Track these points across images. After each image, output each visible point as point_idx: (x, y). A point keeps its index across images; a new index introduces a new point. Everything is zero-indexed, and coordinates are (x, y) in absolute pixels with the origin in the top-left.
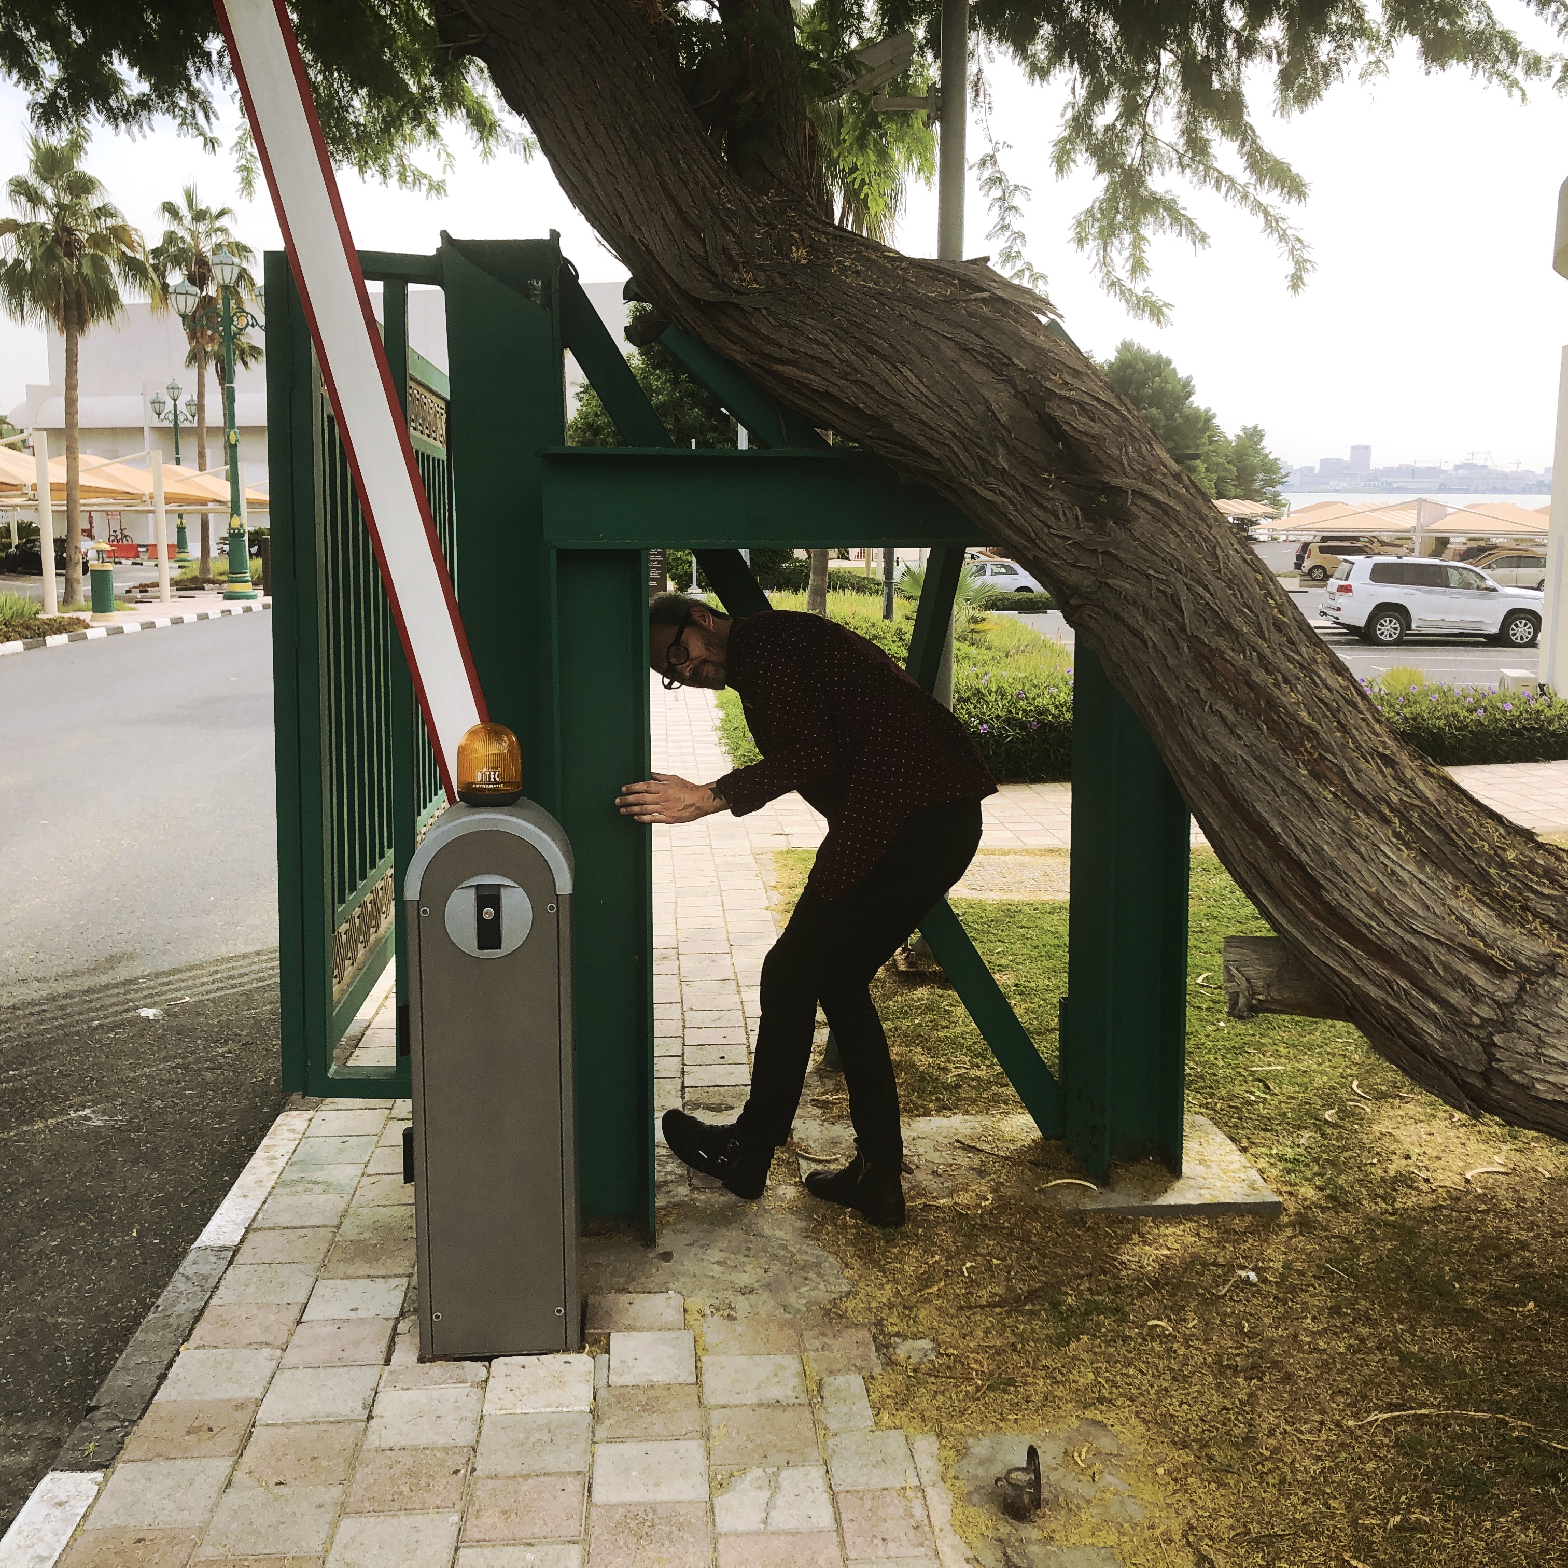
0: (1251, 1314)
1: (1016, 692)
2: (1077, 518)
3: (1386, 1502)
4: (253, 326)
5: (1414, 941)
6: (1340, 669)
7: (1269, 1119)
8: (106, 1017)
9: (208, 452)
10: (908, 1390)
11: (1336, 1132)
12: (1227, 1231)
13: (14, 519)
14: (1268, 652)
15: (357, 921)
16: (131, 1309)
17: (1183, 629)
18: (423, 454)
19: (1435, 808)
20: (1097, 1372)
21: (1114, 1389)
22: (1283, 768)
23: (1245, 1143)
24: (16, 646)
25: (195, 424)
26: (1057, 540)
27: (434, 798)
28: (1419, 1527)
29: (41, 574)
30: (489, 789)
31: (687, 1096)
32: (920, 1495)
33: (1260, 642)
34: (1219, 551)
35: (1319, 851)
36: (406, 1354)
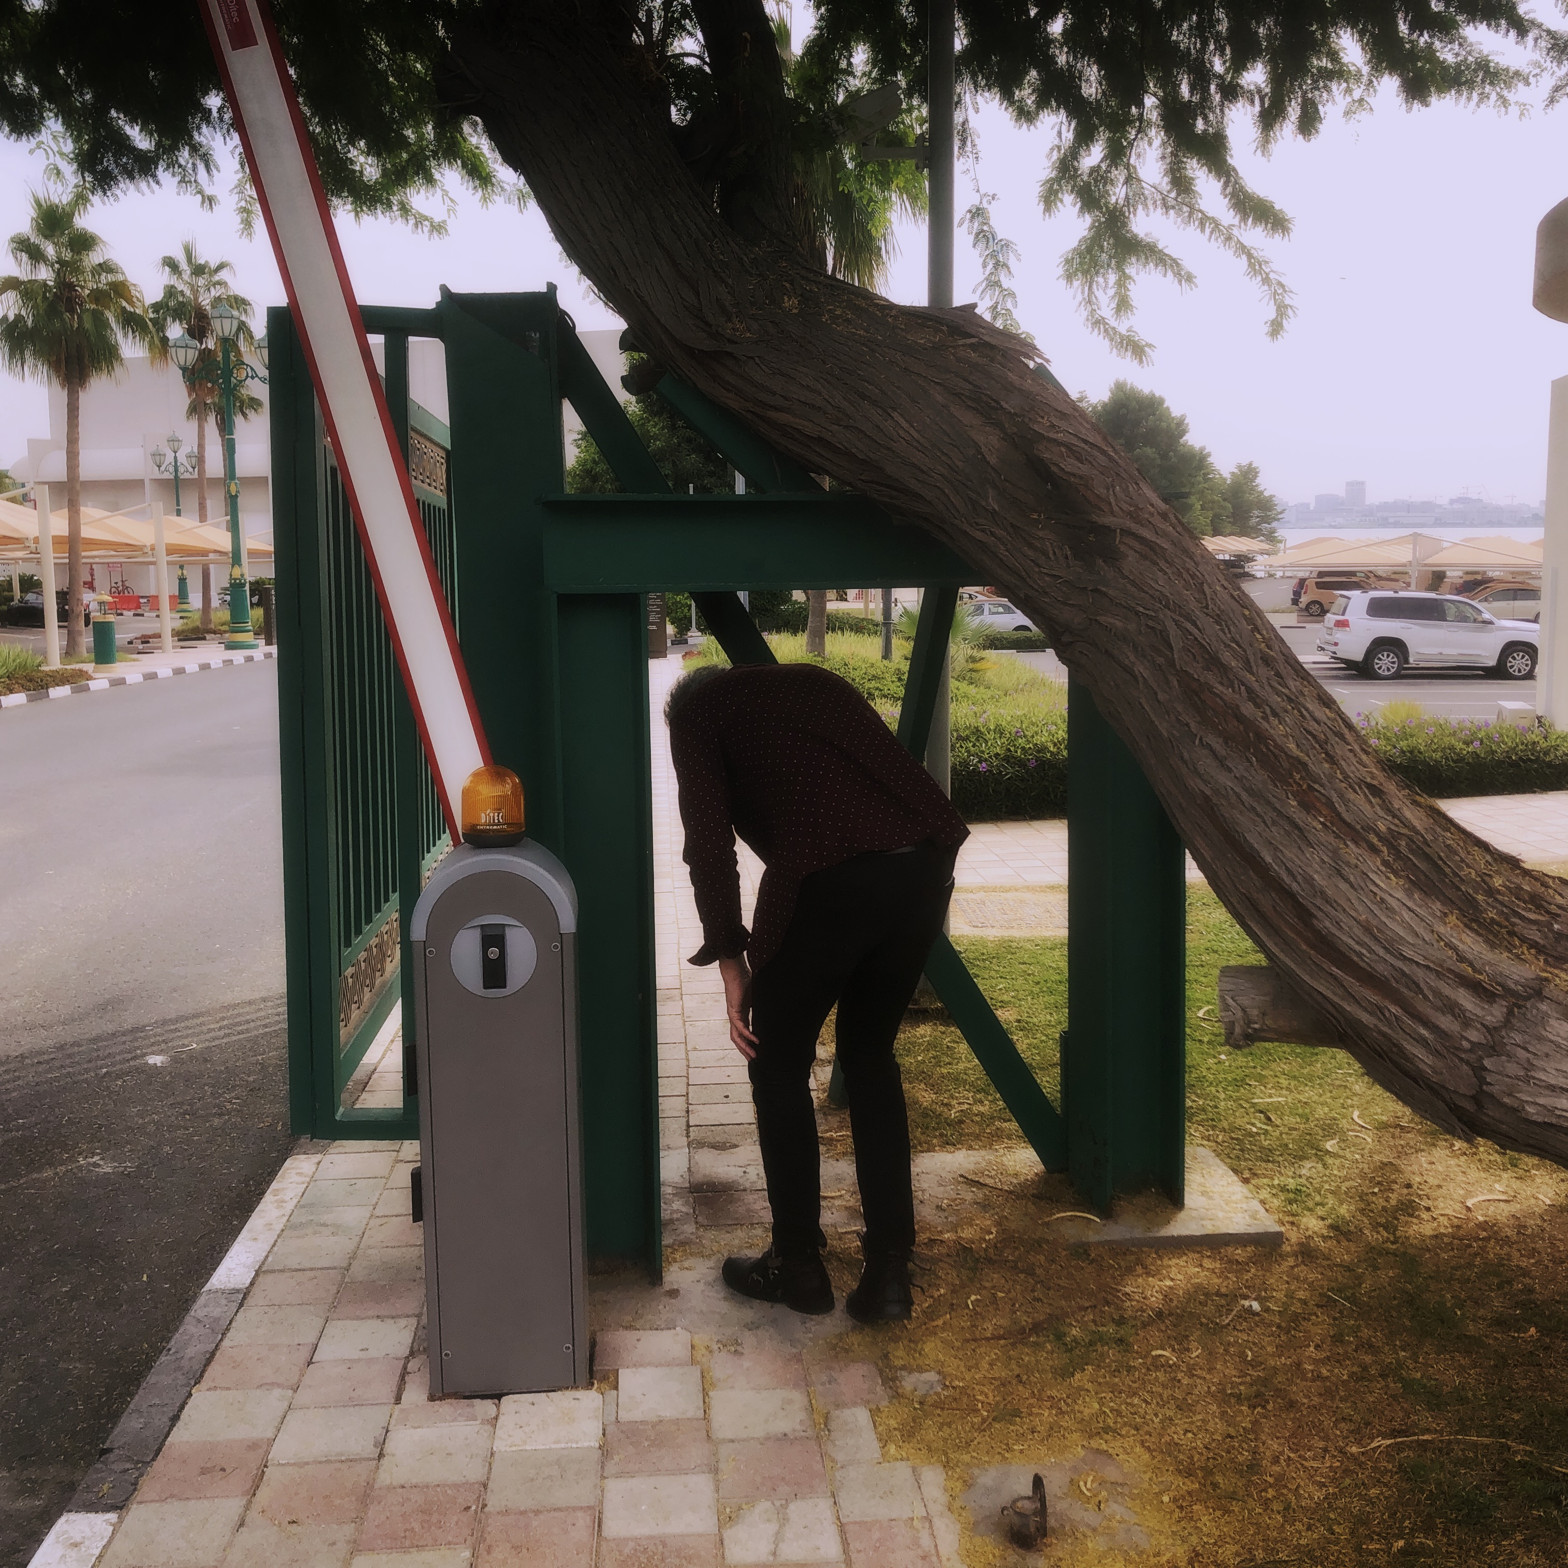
0: (1254, 1344)
1: (1015, 730)
2: (1067, 558)
3: (1390, 1527)
4: (252, 378)
5: (1405, 969)
6: (1327, 702)
7: (1270, 1150)
8: (113, 1065)
9: (209, 503)
10: (914, 1421)
11: (1337, 1162)
12: (1230, 1261)
13: (15, 572)
14: (1256, 686)
15: (363, 964)
16: (143, 1353)
17: (1172, 663)
18: (424, 503)
19: (1423, 837)
20: (1101, 1401)
21: (1119, 1420)
22: (1274, 800)
23: (1247, 1175)
24: (18, 699)
25: (196, 476)
26: (1047, 579)
27: (438, 843)
28: (1422, 1551)
29: (43, 626)
30: (493, 830)
31: (692, 1134)
32: (927, 1525)
33: (1249, 676)
34: (1206, 587)
35: (1310, 881)
36: (415, 1394)
